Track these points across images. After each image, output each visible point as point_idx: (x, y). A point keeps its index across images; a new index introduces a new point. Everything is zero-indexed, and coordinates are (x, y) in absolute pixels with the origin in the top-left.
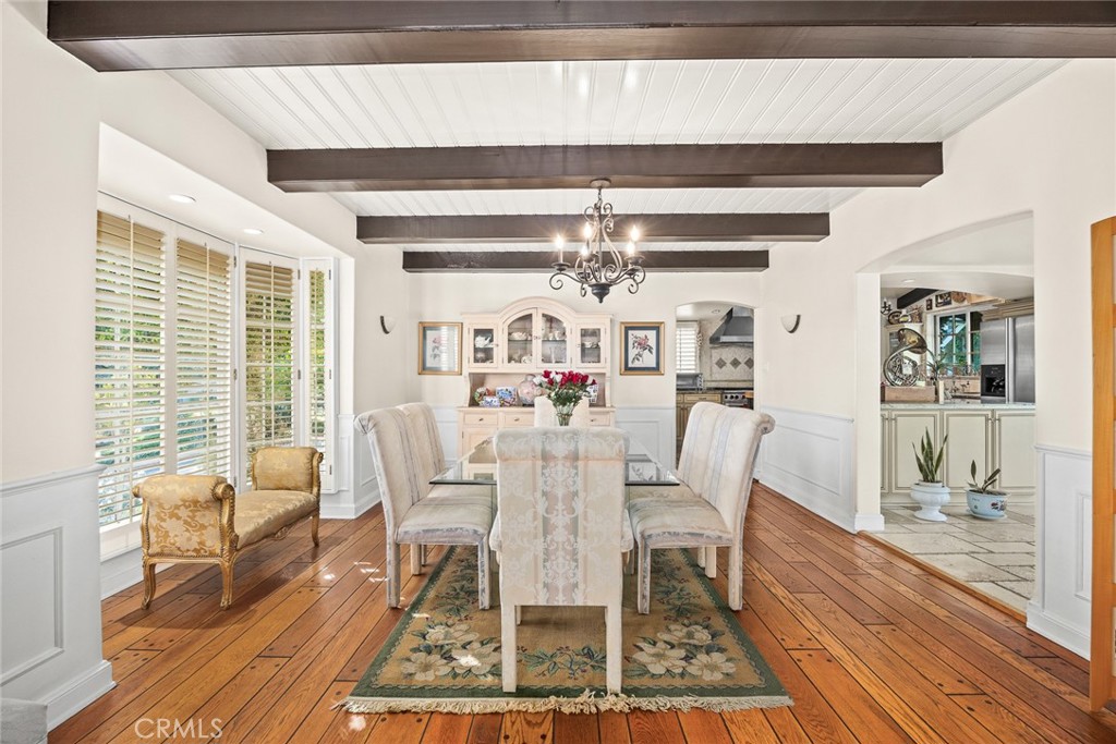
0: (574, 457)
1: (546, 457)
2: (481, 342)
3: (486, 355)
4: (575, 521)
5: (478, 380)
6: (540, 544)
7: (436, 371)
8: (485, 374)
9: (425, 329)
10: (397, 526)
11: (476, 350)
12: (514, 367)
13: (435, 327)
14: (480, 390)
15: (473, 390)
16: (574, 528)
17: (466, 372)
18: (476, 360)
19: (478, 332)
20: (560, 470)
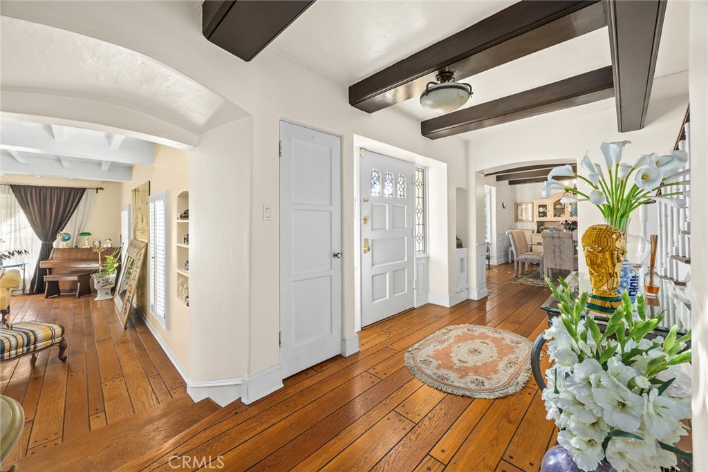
0: (559, 237)
1: (553, 237)
2: (542, 210)
3: (544, 214)
4: (561, 251)
5: (540, 224)
6: (553, 256)
7: (522, 220)
8: (543, 222)
9: (517, 205)
10: (517, 257)
11: (539, 213)
12: (557, 219)
13: (521, 205)
14: (541, 227)
15: (538, 227)
16: (561, 252)
17: (535, 221)
18: (539, 216)
19: (540, 206)
20: (557, 240)
